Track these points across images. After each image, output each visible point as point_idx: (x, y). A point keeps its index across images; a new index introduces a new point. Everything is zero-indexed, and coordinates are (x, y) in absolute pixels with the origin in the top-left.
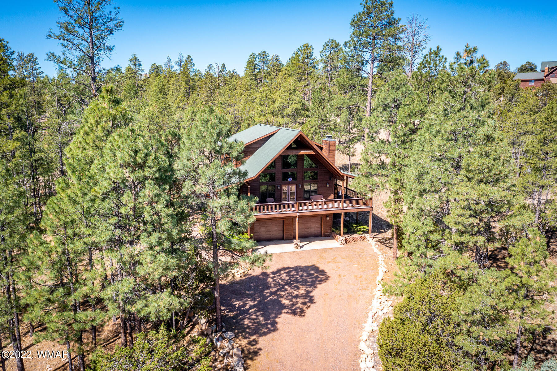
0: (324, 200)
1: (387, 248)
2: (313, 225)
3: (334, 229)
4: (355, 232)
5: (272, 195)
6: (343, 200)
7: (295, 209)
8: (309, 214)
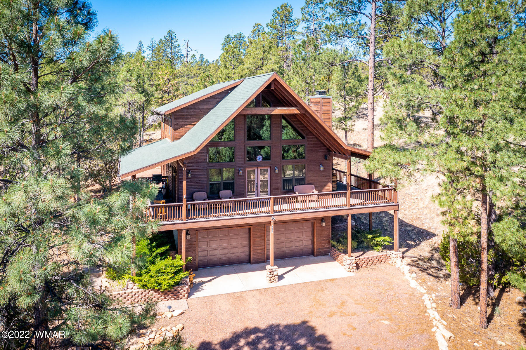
0: (316, 192)
1: (432, 278)
2: (299, 236)
3: (334, 243)
4: (369, 248)
5: (228, 185)
6: (349, 192)
7: (267, 209)
8: (292, 217)
